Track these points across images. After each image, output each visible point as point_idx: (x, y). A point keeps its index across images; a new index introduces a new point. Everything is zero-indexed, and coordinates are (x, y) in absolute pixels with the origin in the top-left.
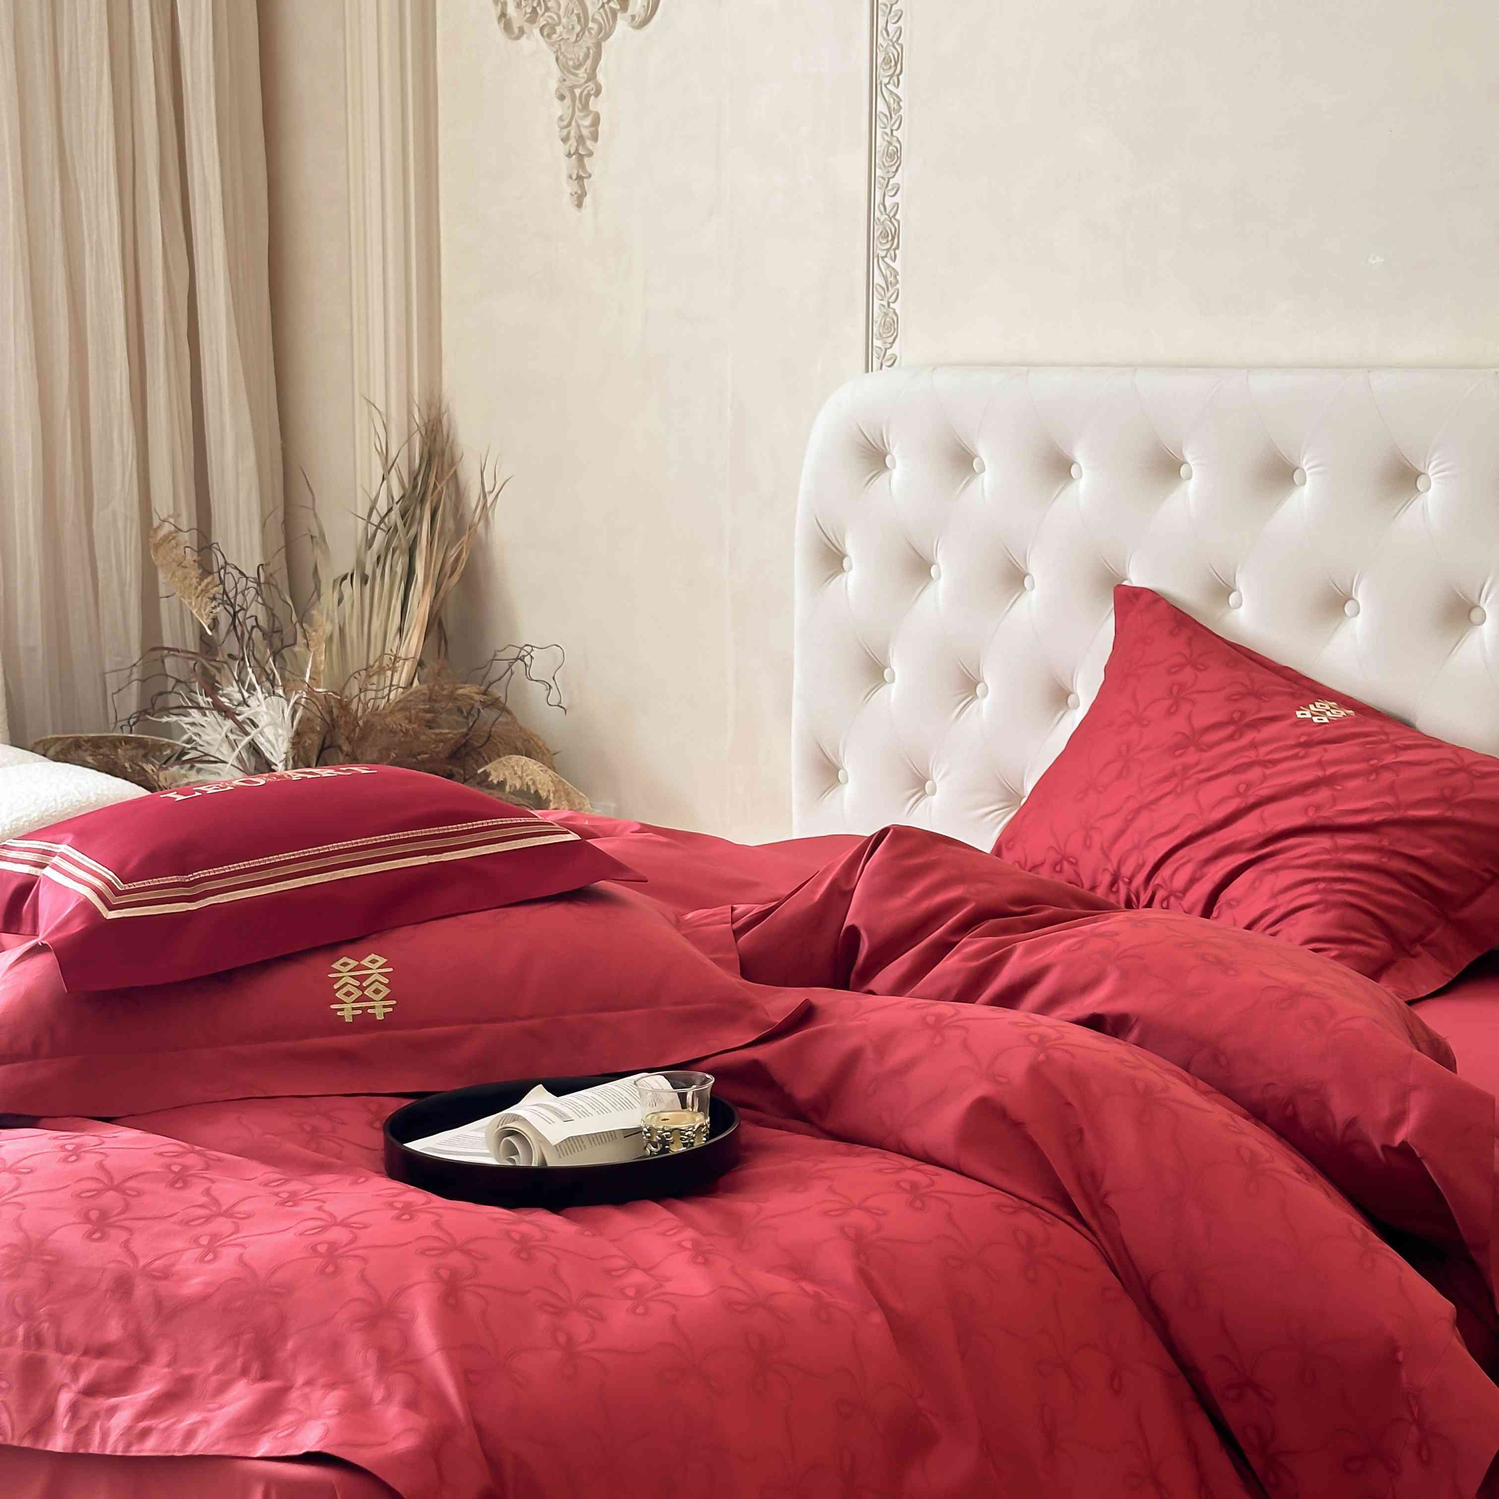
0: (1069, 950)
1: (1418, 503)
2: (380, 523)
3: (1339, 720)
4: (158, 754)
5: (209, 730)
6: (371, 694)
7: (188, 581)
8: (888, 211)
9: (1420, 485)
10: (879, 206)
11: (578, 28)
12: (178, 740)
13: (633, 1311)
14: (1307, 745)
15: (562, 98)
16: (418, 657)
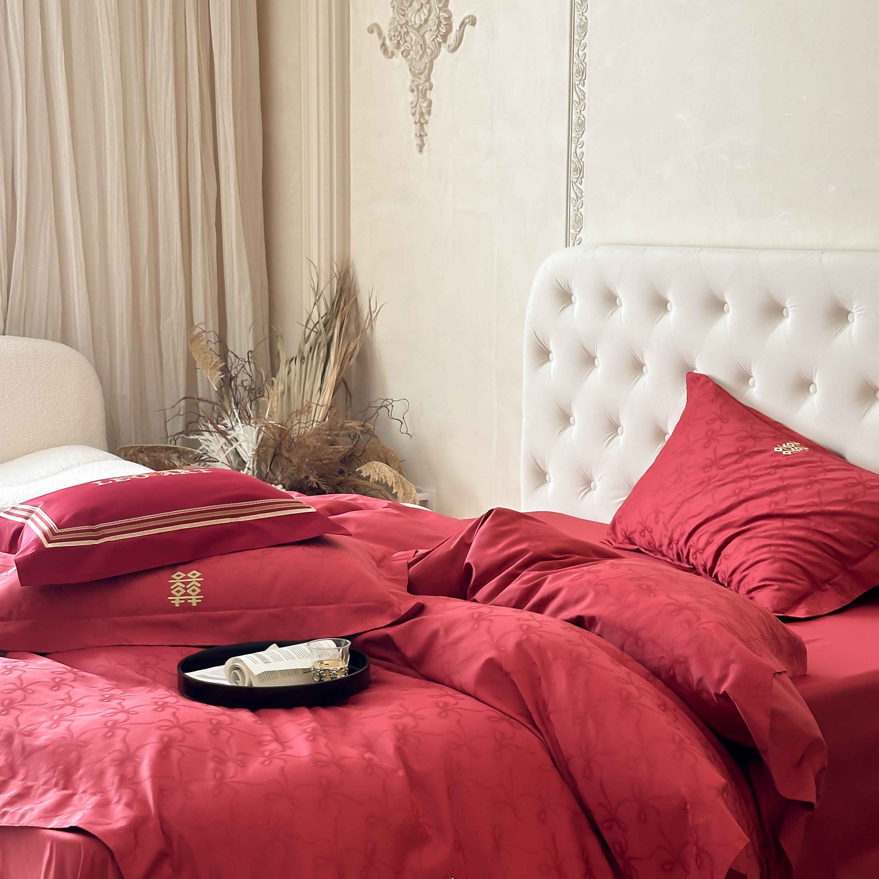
0: (573, 580)
1: (847, 329)
2: (313, 328)
3: (798, 453)
4: (186, 456)
5: (213, 443)
6: (303, 425)
7: (206, 360)
8: (578, 156)
9: (850, 317)
10: (573, 154)
11: (421, 52)
12: (196, 449)
13: (263, 763)
14: (777, 467)
15: (413, 91)
16: (329, 405)
